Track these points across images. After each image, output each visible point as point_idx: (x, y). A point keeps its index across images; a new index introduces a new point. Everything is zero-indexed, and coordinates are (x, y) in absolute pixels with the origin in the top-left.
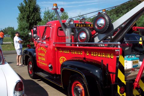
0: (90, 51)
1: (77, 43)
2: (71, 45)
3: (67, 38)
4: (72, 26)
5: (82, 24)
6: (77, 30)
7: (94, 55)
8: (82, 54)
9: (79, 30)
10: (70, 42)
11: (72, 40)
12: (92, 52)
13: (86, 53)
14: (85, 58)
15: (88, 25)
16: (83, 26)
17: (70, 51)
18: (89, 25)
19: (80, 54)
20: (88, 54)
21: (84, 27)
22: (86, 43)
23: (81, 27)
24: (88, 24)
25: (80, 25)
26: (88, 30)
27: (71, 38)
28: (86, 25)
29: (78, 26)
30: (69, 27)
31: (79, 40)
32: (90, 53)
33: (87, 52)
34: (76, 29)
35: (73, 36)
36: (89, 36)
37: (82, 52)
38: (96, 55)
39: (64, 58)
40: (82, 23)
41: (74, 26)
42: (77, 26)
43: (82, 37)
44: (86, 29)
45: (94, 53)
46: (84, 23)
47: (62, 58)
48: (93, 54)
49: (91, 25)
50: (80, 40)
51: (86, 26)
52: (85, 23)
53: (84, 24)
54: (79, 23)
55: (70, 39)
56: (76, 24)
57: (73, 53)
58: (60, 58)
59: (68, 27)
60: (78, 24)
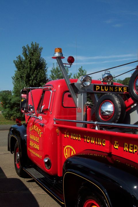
0: (122, 141)
1: (96, 123)
2: (86, 126)
3: (78, 112)
4: (88, 89)
5: (106, 86)
6: (98, 96)
7: (130, 151)
8: (104, 145)
9: (100, 97)
10: (84, 120)
11: (86, 114)
12: (126, 144)
13: (112, 143)
14: (110, 155)
15: (118, 89)
16: (109, 91)
17: (82, 137)
18: (120, 89)
19: (100, 143)
20: (117, 147)
21: (111, 91)
22: (113, 124)
23: (105, 91)
24: (118, 87)
25: (103, 88)
26: (118, 97)
27: (86, 111)
28: (113, 88)
29: (100, 90)
30: (83, 91)
31: (100, 116)
32: (122, 145)
33: (116, 142)
34: (96, 96)
35: (89, 107)
36: (120, 110)
37: (104, 140)
38: (135, 150)
39: (71, 147)
40: (107, 84)
41: (92, 89)
42: (98, 90)
43: (107, 111)
44: (114, 95)
45: (131, 145)
46: (110, 84)
47: (68, 148)
48: (129, 148)
49: (122, 89)
50: (102, 117)
51: (114, 91)
52: (112, 84)
53: (111, 87)
54: (102, 84)
55: (83, 113)
56: (95, 86)
57: (88, 141)
58: (64, 147)
59: (81, 90)
60: (100, 86)
